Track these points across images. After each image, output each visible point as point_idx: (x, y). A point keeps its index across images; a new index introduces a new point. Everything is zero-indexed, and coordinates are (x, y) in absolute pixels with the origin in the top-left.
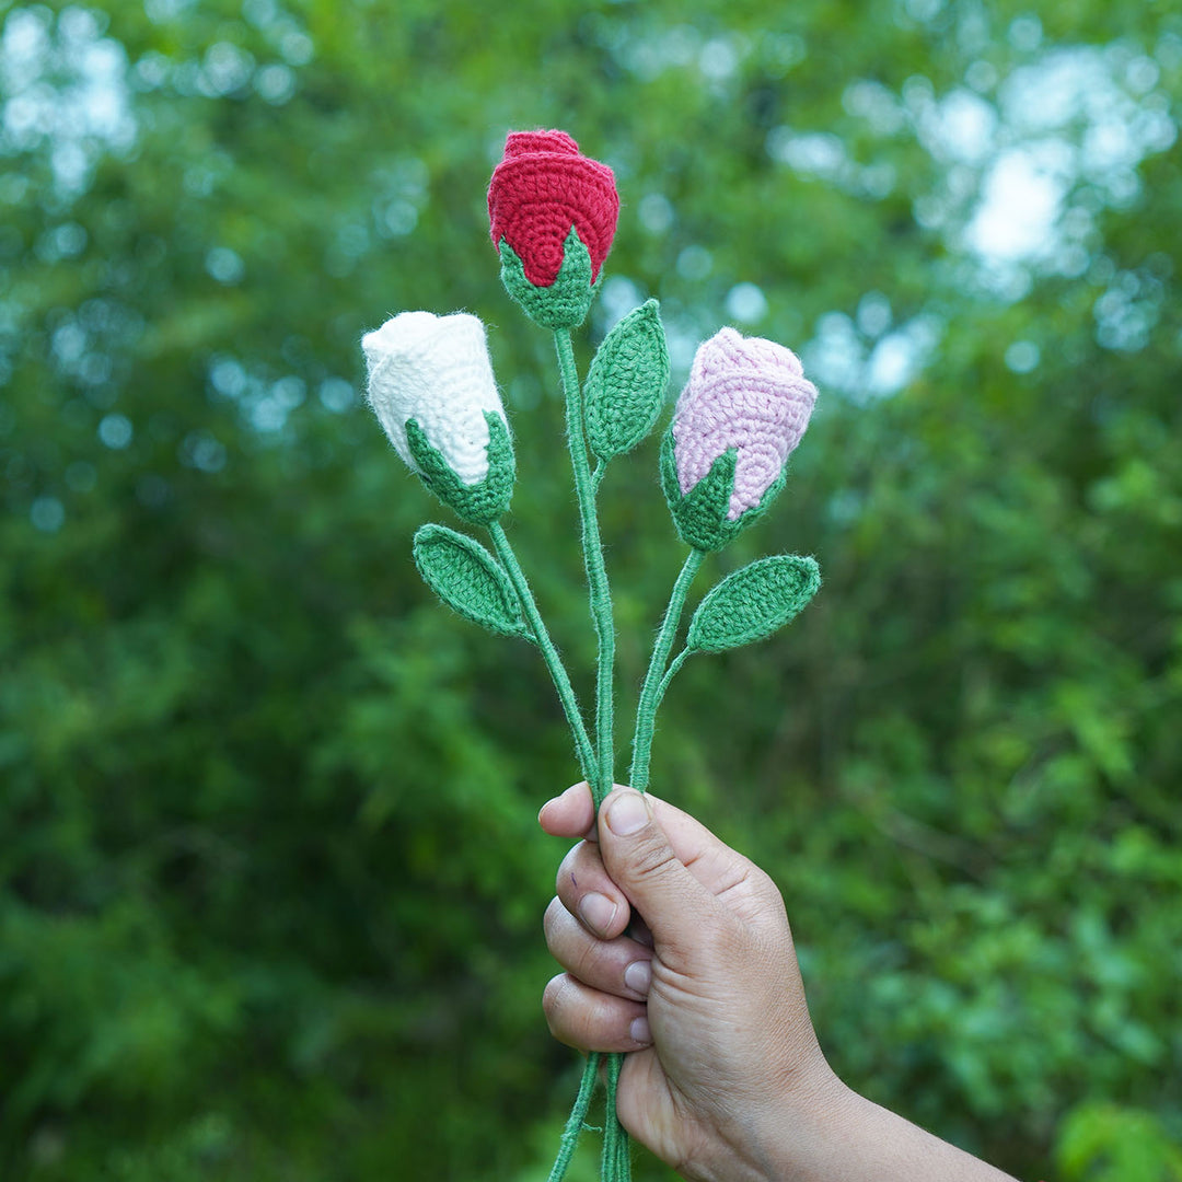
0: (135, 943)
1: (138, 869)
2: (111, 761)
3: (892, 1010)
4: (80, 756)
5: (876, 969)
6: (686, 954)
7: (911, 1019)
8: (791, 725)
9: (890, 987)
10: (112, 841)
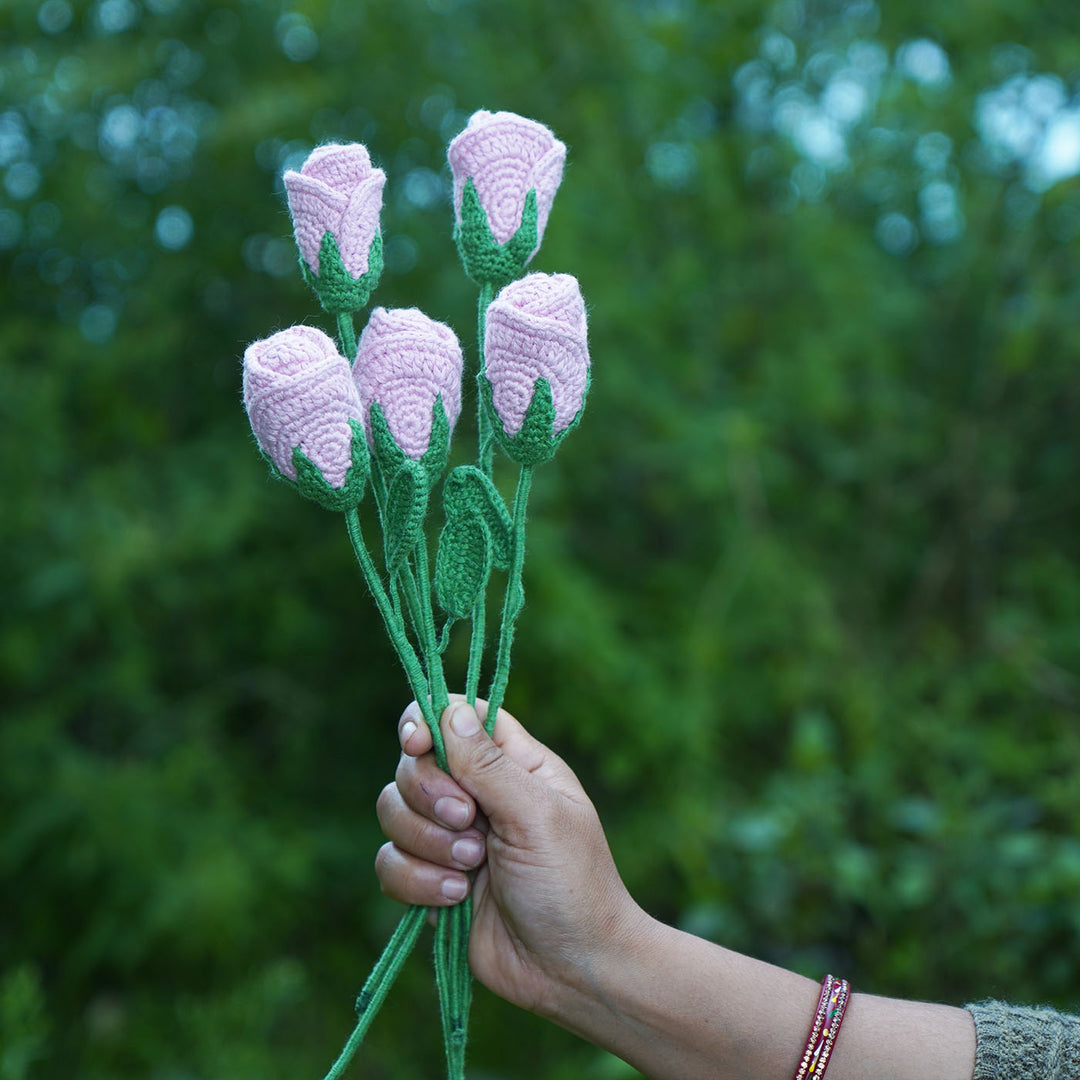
0: (201, 797)
1: (202, 715)
2: (173, 593)
3: (1022, 871)
4: (140, 588)
5: (1007, 827)
6: (526, 830)
7: (1042, 882)
8: (935, 567)
9: (1021, 847)
10: (174, 684)
